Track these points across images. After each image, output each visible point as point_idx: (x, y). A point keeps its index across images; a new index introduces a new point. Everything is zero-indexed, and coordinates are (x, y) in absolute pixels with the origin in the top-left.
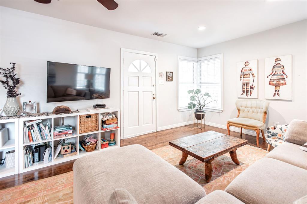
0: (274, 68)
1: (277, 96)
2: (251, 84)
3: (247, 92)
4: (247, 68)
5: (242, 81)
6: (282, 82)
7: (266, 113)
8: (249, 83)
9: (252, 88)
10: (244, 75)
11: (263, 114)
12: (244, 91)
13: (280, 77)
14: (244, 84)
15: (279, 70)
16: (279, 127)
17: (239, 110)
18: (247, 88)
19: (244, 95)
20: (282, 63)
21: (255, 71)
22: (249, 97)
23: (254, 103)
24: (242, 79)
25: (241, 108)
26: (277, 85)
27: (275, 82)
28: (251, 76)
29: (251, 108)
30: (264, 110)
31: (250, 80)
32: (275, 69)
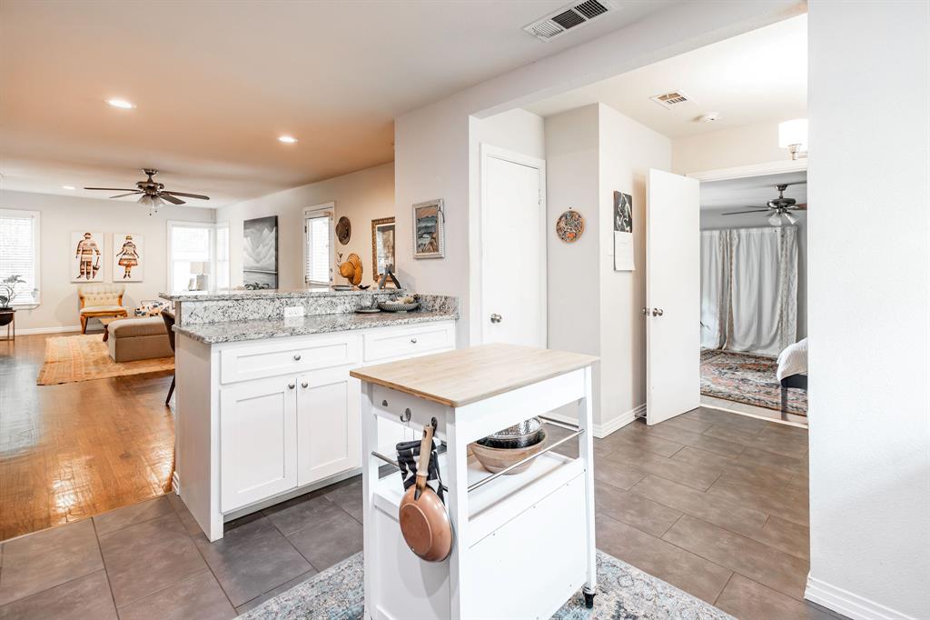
0: (124, 246)
1: (127, 277)
2: (94, 264)
3: (88, 273)
4: (88, 242)
5: (79, 259)
6: (133, 262)
7: (121, 297)
8: (90, 262)
9: (94, 268)
10: (81, 250)
11: (117, 299)
12: (82, 273)
13: (131, 257)
14: (82, 263)
15: (130, 250)
16: (146, 306)
17: (82, 298)
18: (87, 269)
19: (84, 278)
20: (133, 242)
21: (99, 247)
22: (91, 279)
23: (101, 288)
24: (80, 255)
25: (84, 295)
26: (128, 266)
27: (125, 262)
28: (94, 252)
29: (98, 293)
30: (119, 293)
31: (93, 258)
32: (126, 248)
